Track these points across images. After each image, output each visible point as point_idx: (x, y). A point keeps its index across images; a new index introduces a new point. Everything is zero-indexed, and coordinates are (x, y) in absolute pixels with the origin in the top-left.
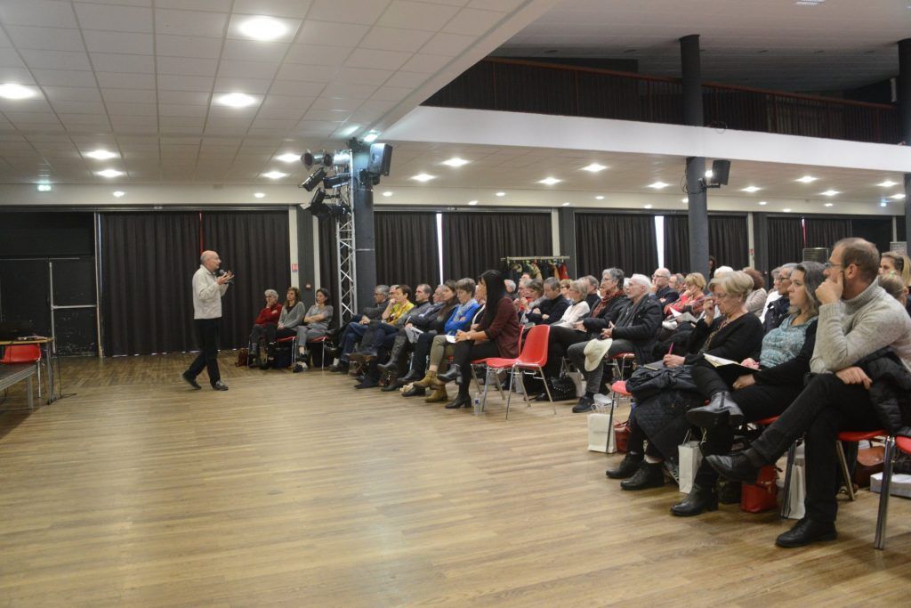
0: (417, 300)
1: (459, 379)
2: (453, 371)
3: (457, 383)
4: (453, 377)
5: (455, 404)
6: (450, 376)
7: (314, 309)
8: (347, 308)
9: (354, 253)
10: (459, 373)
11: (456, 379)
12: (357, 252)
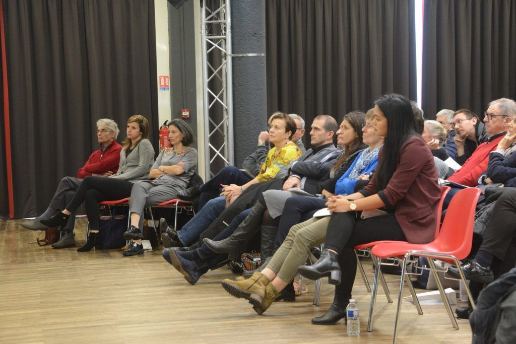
0: (313, 142)
1: (335, 275)
2: (325, 260)
3: (331, 282)
4: (325, 271)
5: (327, 318)
6: (320, 269)
7: (166, 155)
8: (218, 152)
9: (229, 59)
10: (335, 264)
11: (329, 275)
12: (233, 59)
